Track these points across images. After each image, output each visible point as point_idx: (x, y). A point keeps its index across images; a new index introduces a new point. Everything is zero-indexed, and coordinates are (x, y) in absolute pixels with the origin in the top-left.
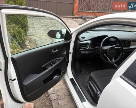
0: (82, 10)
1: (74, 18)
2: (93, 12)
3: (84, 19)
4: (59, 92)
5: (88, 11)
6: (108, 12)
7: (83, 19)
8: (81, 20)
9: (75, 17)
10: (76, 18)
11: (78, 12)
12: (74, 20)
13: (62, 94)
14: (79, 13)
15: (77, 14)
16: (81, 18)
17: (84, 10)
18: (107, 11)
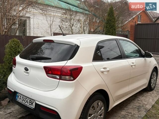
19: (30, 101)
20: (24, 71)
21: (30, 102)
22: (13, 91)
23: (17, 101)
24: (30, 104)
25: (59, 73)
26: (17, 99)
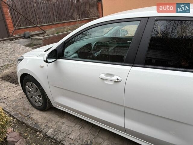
0: (21, 26)
1: (13, 40)
2: (37, 26)
3: (29, 38)
4: (62, 129)
5: (30, 26)
6: (55, 23)
7: (26, 38)
8: (25, 40)
9: (14, 38)
10: (16, 39)
11: (16, 29)
12: (15, 42)
13: (67, 128)
14: (16, 31)
15: (14, 33)
16: (24, 37)
17: (23, 26)
18: (53, 22)
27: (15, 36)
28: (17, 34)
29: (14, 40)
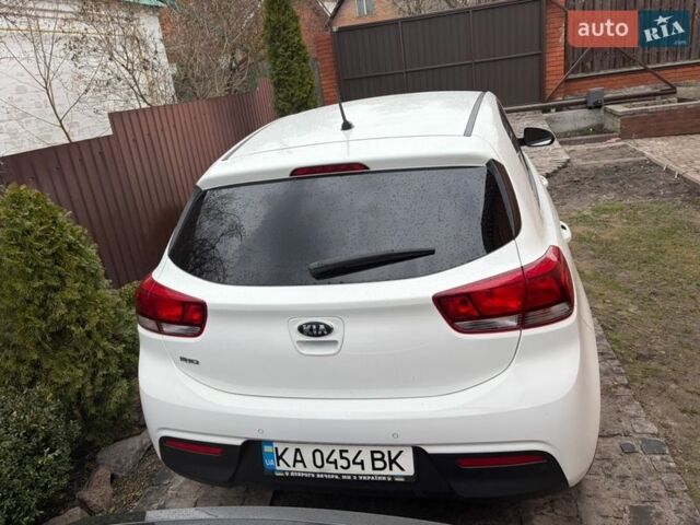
0: (592, 70)
1: (549, 111)
2: (646, 70)
3: (598, 106)
8: (583, 113)
10: (561, 107)
11: (567, 80)
14: (569, 84)
15: (561, 90)
16: (584, 105)
17: (601, 68)
19: (377, 456)
20: (298, 342)
21: (373, 460)
22: (239, 442)
23: (278, 474)
24: (379, 464)
25: (514, 305)
26: (274, 471)
27: (559, 100)
28: (571, 95)
29: (553, 110)
